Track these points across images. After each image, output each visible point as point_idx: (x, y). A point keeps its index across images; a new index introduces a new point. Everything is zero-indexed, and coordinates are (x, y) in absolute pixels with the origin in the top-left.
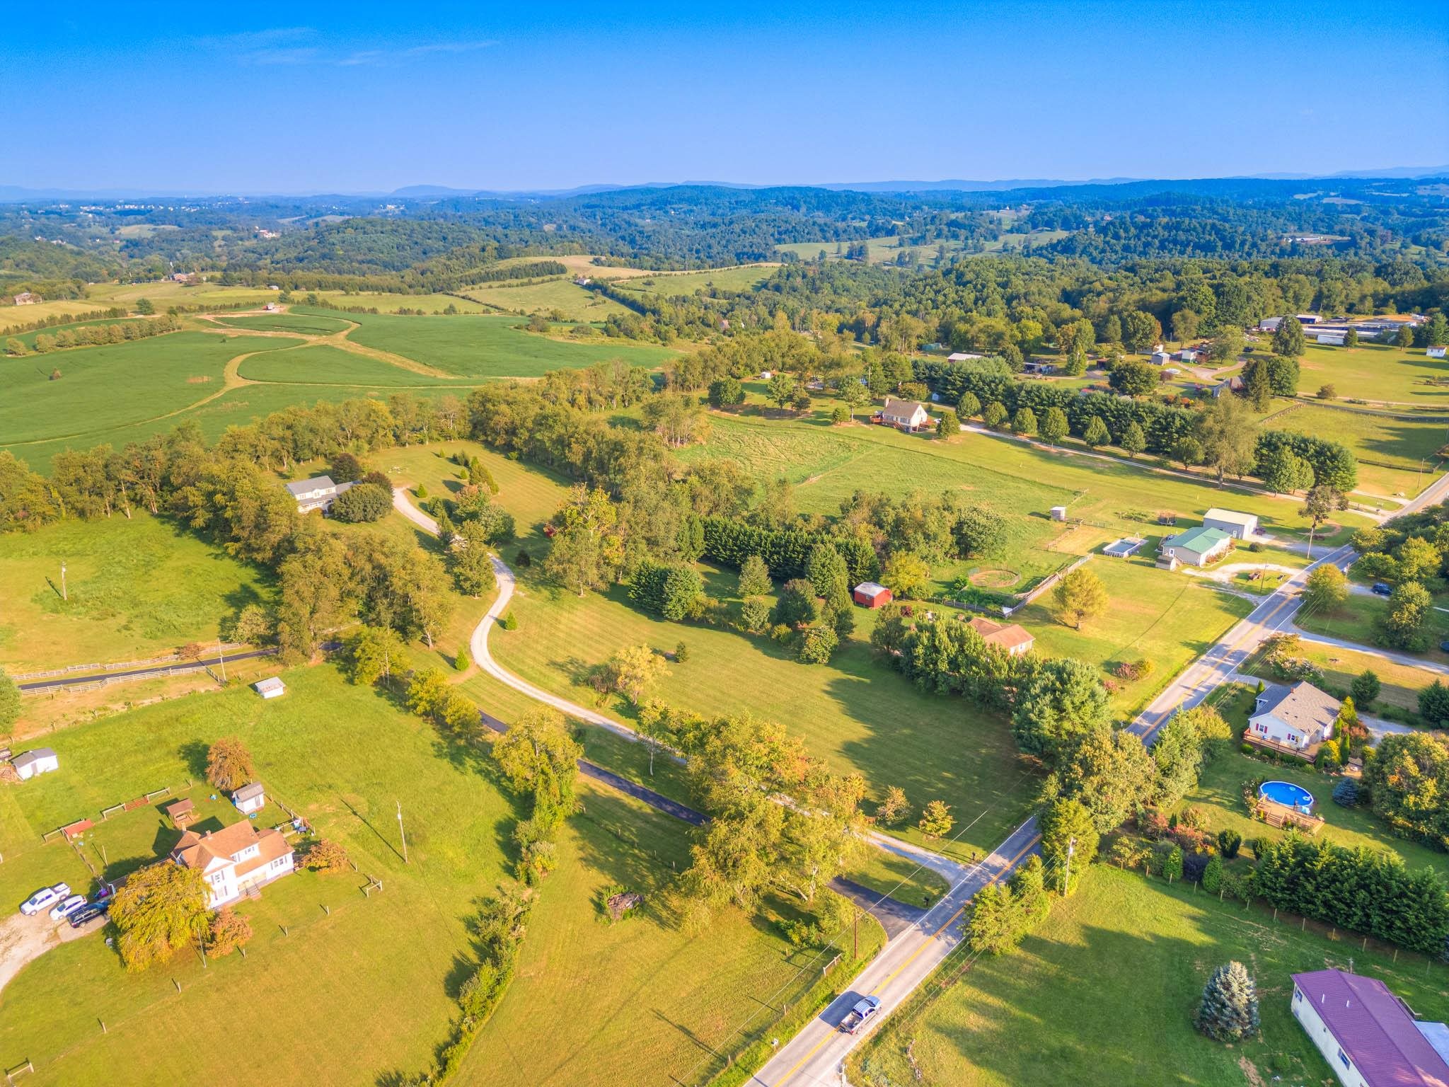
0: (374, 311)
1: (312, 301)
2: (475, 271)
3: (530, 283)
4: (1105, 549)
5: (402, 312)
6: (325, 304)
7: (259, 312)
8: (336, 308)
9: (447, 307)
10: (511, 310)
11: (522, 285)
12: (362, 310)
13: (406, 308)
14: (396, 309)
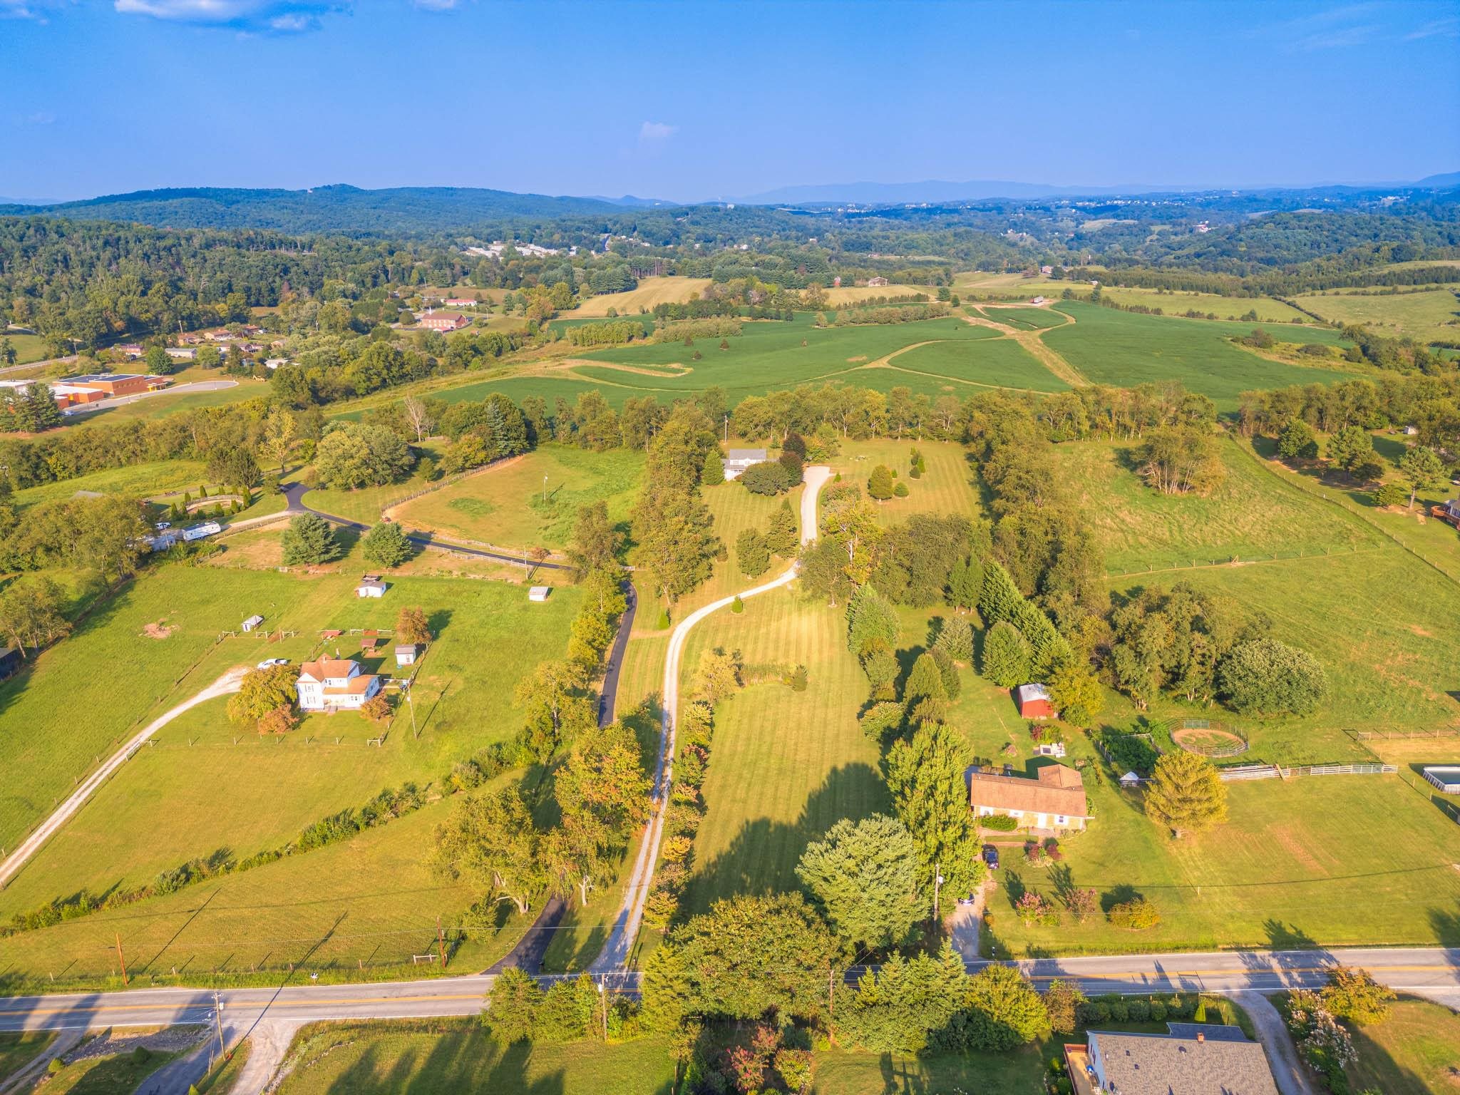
0: (1158, 311)
1: (1094, 298)
2: (1358, 273)
3: (1394, 292)
4: (1427, 769)
5: (1191, 314)
6: (1107, 301)
7: (1027, 304)
8: (1117, 306)
9: (1247, 313)
10: (1330, 321)
11: (1382, 294)
12: (1145, 310)
13: (1195, 310)
14: (1184, 310)
